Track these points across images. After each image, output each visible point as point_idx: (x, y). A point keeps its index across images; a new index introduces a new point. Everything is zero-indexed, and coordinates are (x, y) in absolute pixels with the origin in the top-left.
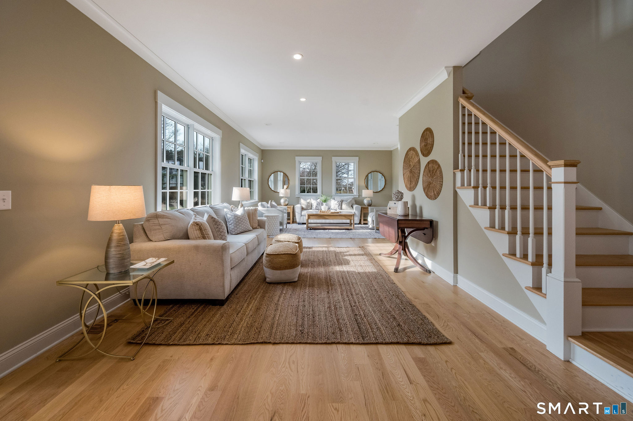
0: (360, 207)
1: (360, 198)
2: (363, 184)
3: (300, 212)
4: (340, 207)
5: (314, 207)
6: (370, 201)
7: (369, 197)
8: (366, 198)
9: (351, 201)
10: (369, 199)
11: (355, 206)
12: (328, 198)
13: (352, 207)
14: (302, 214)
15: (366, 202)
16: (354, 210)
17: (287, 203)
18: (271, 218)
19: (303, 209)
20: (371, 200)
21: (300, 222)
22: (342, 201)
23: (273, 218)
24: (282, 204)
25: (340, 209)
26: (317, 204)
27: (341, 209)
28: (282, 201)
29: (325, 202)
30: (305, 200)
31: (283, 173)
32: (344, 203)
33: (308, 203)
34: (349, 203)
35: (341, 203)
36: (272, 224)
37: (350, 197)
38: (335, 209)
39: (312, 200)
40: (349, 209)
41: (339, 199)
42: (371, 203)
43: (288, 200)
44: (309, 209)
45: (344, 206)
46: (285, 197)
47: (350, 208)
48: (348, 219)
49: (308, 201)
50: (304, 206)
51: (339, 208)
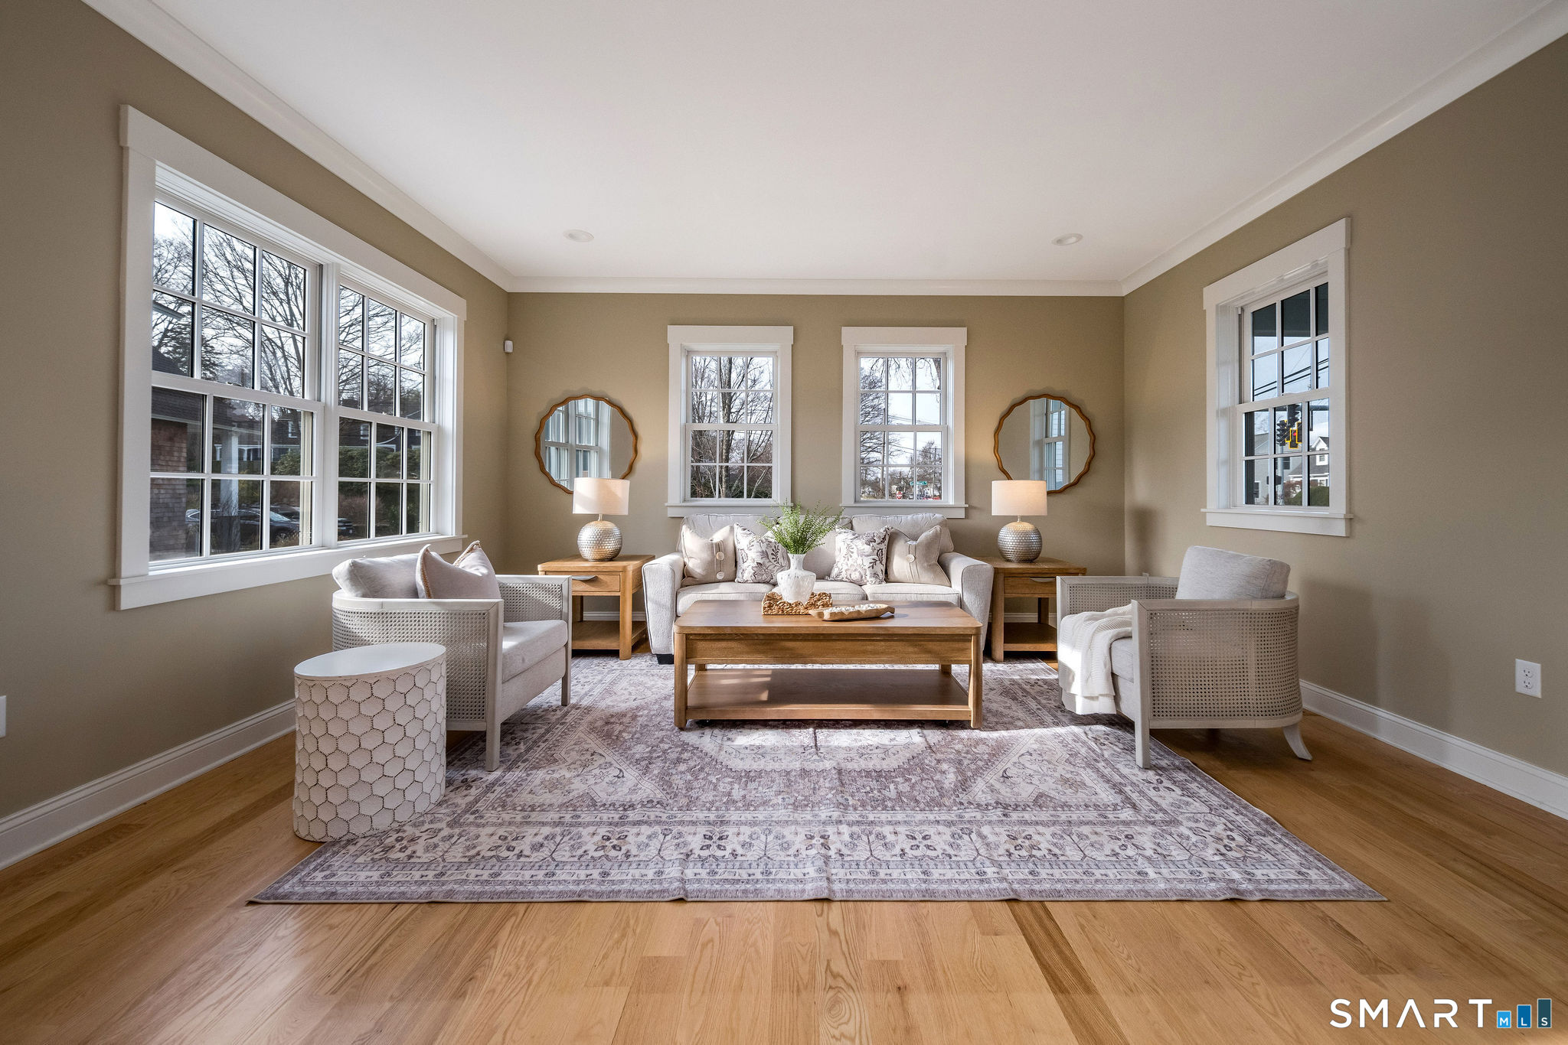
0: (987, 567)
1: (978, 520)
2: (985, 452)
3: (667, 600)
4: (880, 568)
5: (747, 570)
6: (1034, 538)
7: (1024, 519)
8: (1013, 519)
9: (936, 537)
10: (1028, 527)
11: (959, 565)
12: (818, 522)
13: (944, 567)
14: (680, 608)
15: (1008, 538)
16: (957, 587)
17: (610, 546)
18: (336, 696)
19: (688, 580)
20: (1037, 532)
21: (668, 648)
22: (892, 533)
23: (357, 694)
24: (587, 551)
25: (882, 576)
26: (765, 554)
27: (887, 580)
28: (586, 536)
29: (796, 551)
30: (701, 532)
31: (610, 403)
32: (900, 548)
33: (719, 547)
34: (929, 544)
35: (884, 546)
36: (347, 746)
37: (928, 515)
38: (855, 576)
39: (738, 530)
40: (926, 577)
41: (873, 526)
42: (1035, 546)
43: (617, 532)
44: (720, 577)
45: (901, 564)
46: (606, 518)
47: (934, 572)
48: (934, 656)
49: (717, 537)
50: (695, 565)
51: (875, 575)
